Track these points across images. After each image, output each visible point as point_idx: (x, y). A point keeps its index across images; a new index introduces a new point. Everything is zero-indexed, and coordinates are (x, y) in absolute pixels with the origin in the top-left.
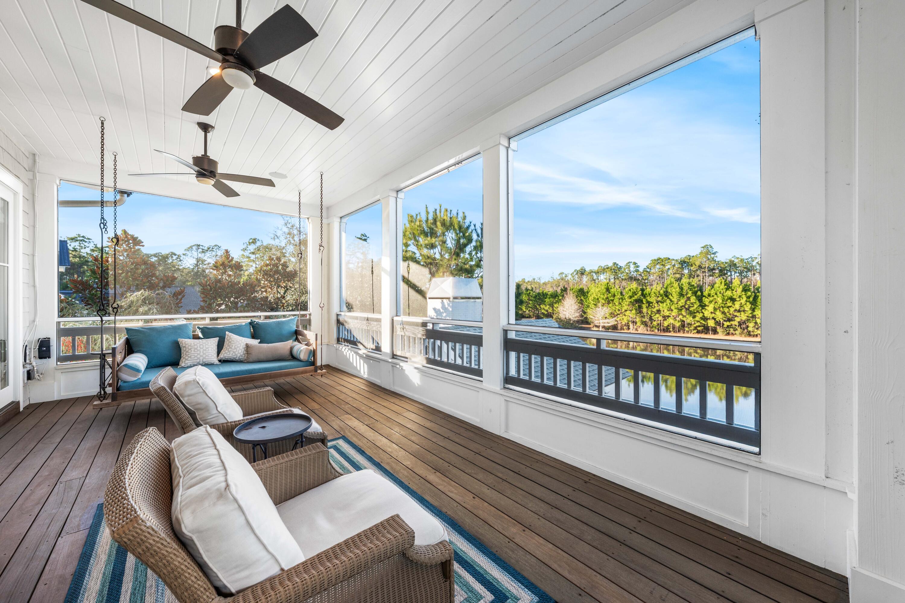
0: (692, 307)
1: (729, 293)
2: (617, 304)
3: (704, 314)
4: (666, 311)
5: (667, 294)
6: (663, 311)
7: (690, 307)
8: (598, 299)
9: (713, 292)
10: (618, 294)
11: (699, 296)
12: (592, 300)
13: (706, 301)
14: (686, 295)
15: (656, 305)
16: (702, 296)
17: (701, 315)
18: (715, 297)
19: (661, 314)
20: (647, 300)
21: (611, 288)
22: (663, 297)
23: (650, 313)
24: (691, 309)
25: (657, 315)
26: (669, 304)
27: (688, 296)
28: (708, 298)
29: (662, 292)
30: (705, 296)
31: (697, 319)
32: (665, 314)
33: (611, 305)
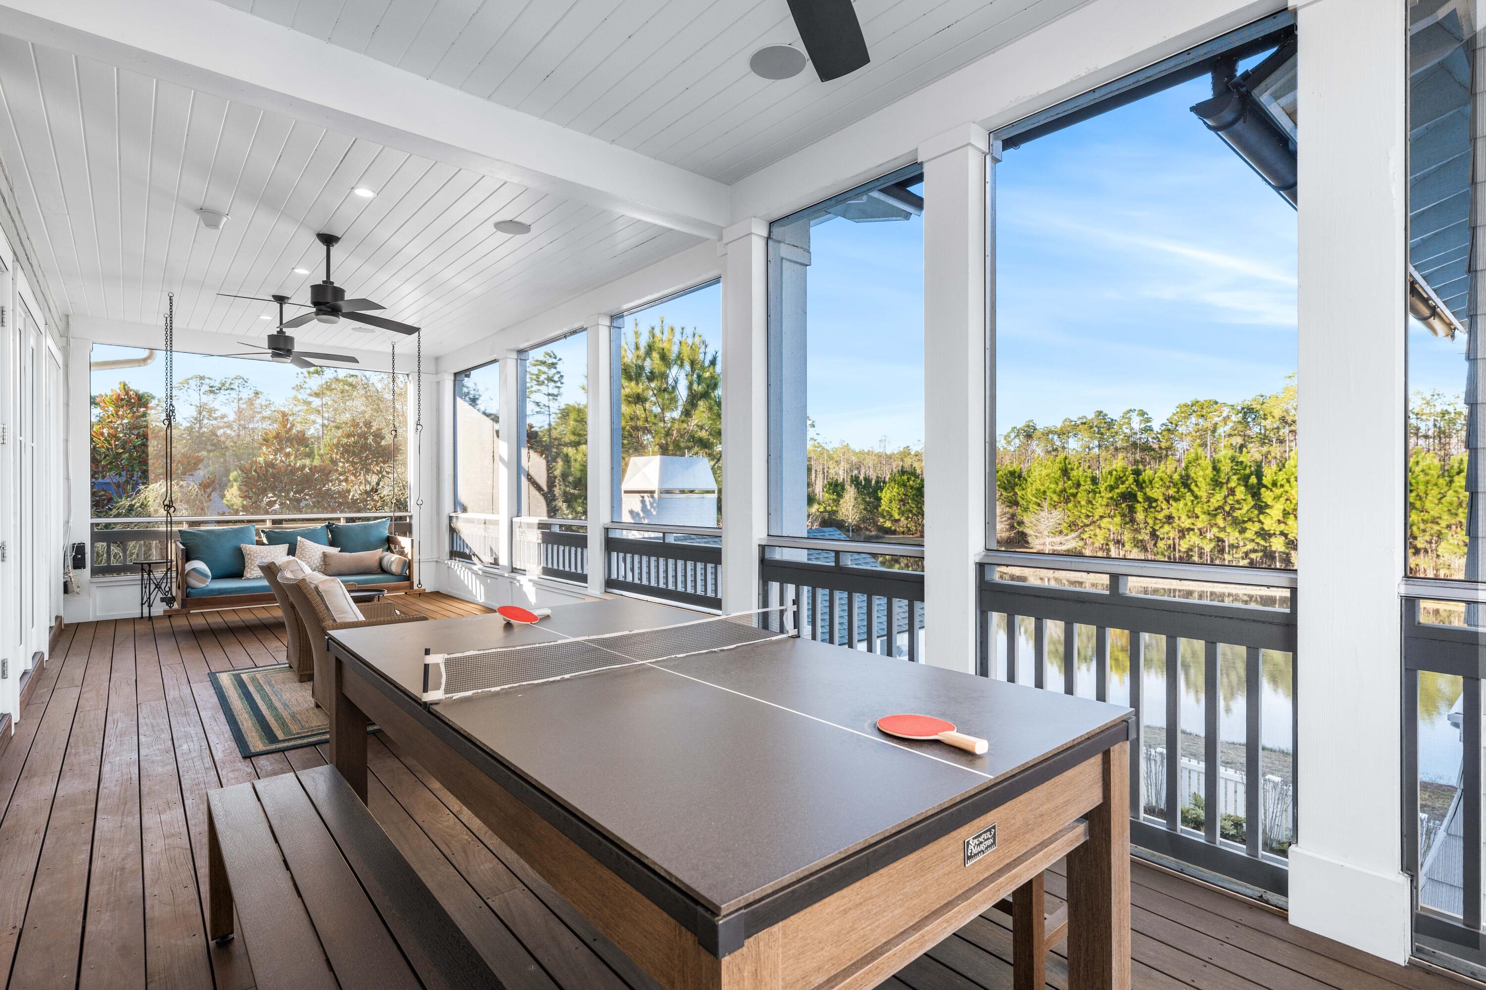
0: (1240, 509)
2: (1083, 503)
3: (1262, 523)
4: (1184, 517)
5: (1186, 482)
6: (1179, 518)
7: (1233, 508)
8: (1045, 492)
9: (1281, 477)
10: (1085, 481)
11: (1252, 487)
12: (1033, 495)
13: (1267, 496)
14: (1227, 483)
15: (1164, 505)
16: (1260, 484)
17: (1256, 527)
18: (1287, 487)
19: (1174, 525)
20: (1145, 494)
21: (1072, 469)
22: (1178, 489)
23: (1151, 522)
24: (1237, 514)
25: (1167, 528)
26: (1190, 504)
27: (1229, 485)
28: (1271, 491)
29: (1176, 477)
30: (1265, 486)
31: (1249, 534)
32: (1183, 525)
33: (1070, 505)
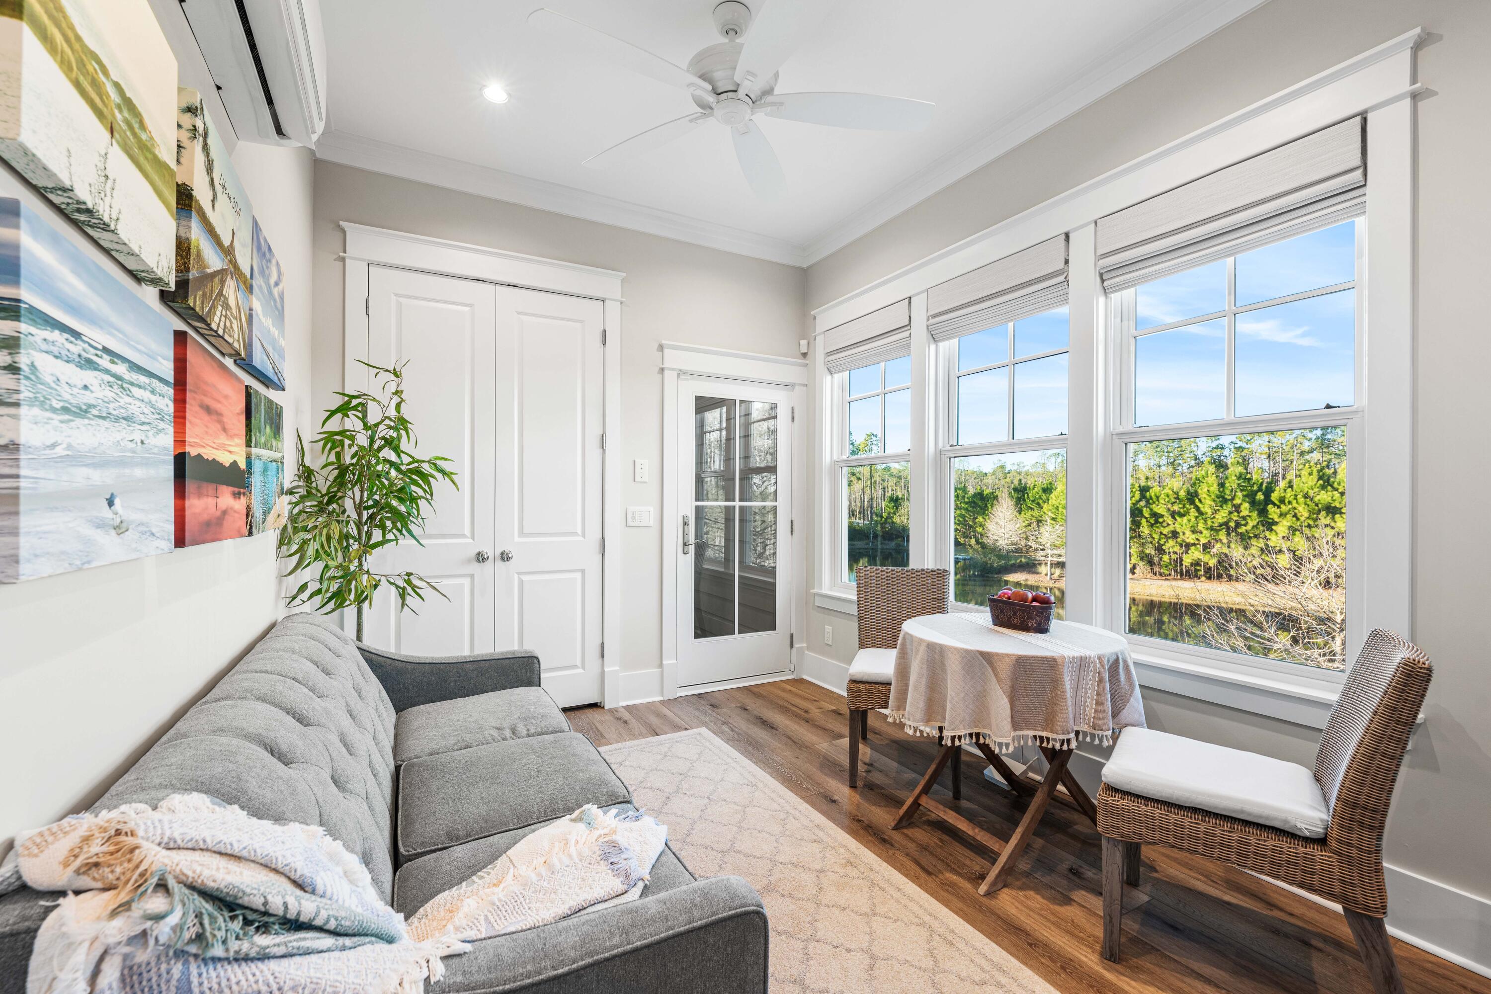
1: (1324, 497)
